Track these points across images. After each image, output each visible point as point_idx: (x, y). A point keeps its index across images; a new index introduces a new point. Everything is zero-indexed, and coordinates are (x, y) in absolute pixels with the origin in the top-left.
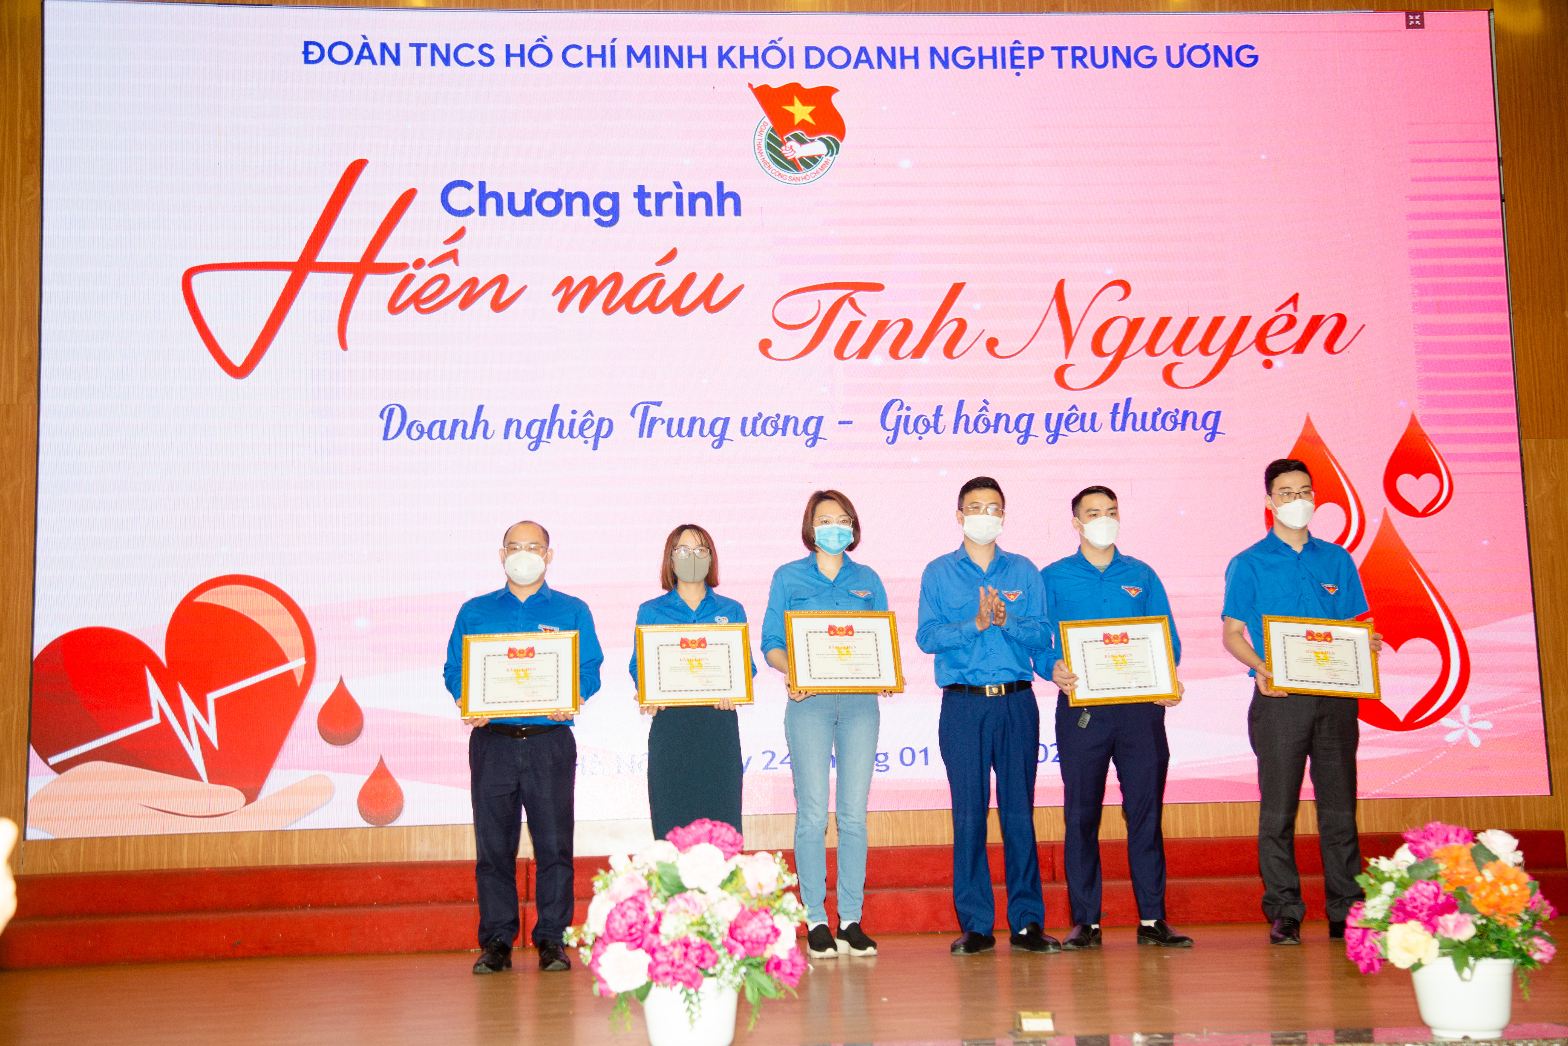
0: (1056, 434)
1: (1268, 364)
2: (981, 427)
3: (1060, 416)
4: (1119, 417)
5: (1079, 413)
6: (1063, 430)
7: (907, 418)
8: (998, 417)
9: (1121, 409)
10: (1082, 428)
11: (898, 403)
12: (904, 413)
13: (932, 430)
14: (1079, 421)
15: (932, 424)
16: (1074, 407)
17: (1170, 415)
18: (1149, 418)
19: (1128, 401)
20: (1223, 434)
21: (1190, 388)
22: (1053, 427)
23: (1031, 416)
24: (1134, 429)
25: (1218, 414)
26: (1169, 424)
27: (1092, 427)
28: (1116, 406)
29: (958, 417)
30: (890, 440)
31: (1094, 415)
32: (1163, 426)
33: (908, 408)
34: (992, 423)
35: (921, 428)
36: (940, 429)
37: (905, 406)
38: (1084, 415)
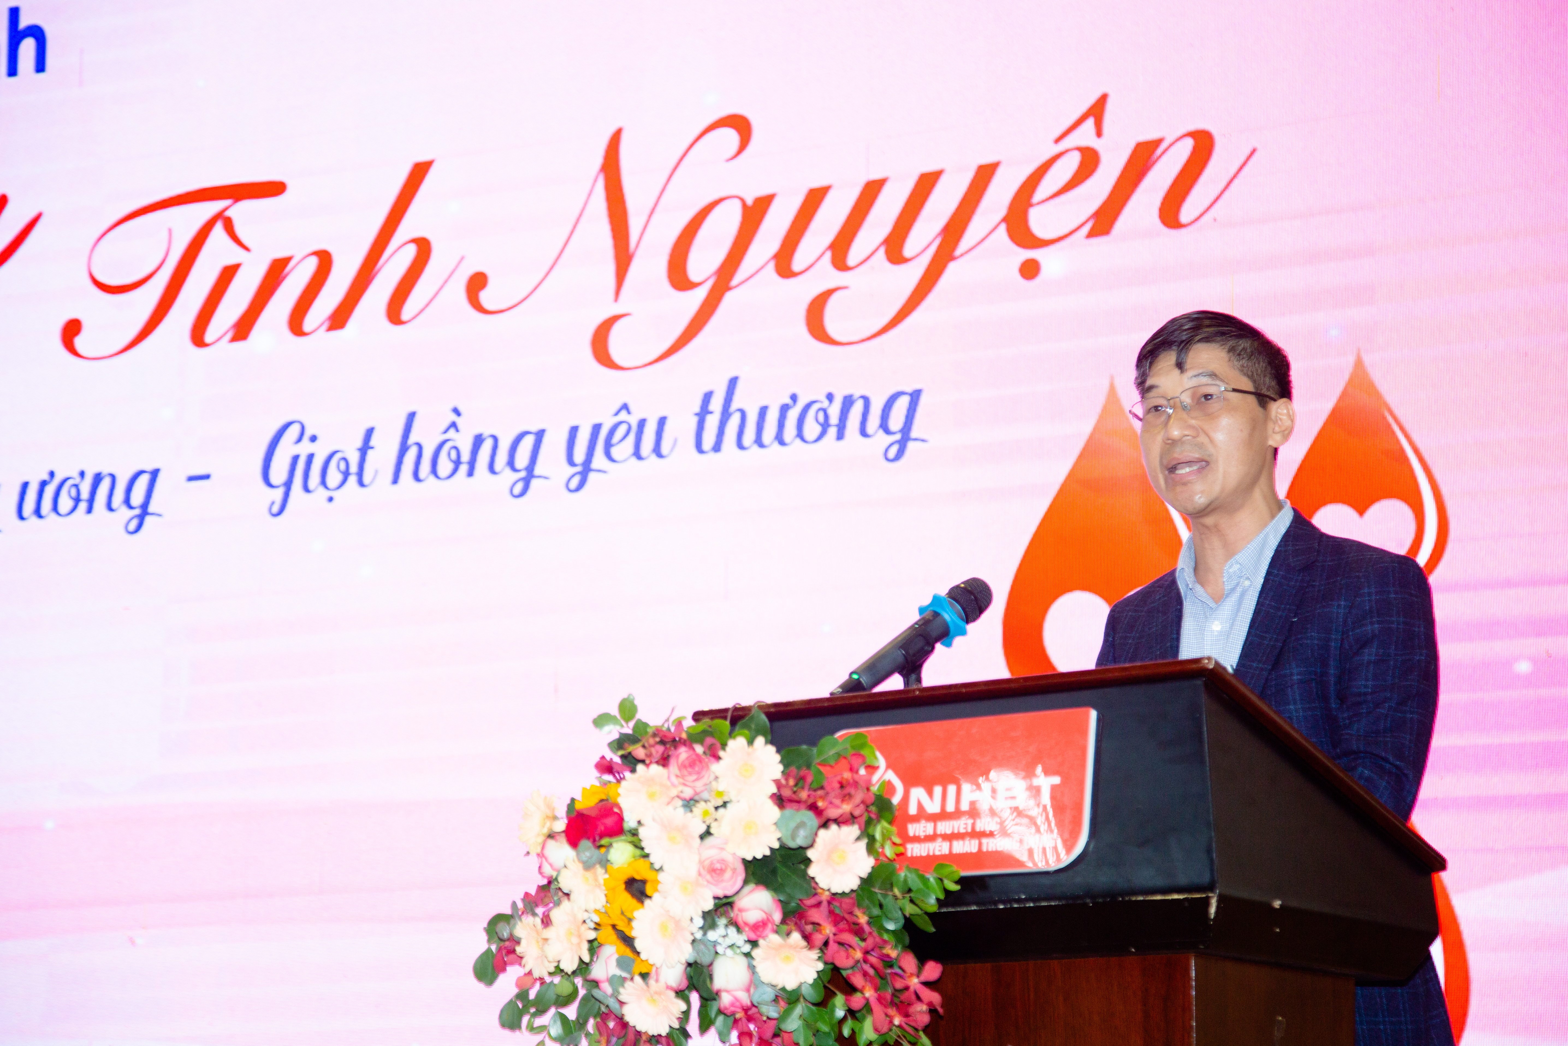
0: (587, 468)
1: (1030, 270)
2: (445, 466)
3: (597, 428)
4: (712, 422)
5: (634, 421)
6: (599, 460)
7: (310, 457)
8: (478, 441)
9: (716, 405)
10: (637, 455)
11: (294, 430)
12: (305, 448)
13: (352, 480)
14: (631, 438)
15: (354, 468)
16: (625, 407)
17: (815, 407)
18: (772, 417)
19: (733, 383)
20: (923, 440)
21: (863, 341)
22: (579, 455)
23: (540, 435)
24: (740, 446)
25: (915, 396)
26: (812, 429)
27: (657, 451)
28: (708, 397)
29: (404, 449)
30: (275, 509)
31: (662, 421)
32: (800, 435)
33: (313, 439)
34: (466, 457)
35: (334, 478)
36: (366, 479)
37: (308, 433)
38: (642, 423)
